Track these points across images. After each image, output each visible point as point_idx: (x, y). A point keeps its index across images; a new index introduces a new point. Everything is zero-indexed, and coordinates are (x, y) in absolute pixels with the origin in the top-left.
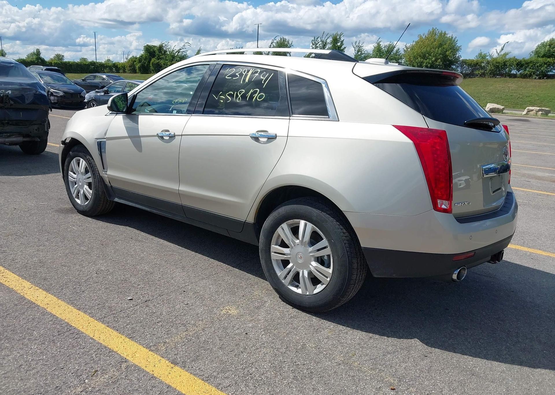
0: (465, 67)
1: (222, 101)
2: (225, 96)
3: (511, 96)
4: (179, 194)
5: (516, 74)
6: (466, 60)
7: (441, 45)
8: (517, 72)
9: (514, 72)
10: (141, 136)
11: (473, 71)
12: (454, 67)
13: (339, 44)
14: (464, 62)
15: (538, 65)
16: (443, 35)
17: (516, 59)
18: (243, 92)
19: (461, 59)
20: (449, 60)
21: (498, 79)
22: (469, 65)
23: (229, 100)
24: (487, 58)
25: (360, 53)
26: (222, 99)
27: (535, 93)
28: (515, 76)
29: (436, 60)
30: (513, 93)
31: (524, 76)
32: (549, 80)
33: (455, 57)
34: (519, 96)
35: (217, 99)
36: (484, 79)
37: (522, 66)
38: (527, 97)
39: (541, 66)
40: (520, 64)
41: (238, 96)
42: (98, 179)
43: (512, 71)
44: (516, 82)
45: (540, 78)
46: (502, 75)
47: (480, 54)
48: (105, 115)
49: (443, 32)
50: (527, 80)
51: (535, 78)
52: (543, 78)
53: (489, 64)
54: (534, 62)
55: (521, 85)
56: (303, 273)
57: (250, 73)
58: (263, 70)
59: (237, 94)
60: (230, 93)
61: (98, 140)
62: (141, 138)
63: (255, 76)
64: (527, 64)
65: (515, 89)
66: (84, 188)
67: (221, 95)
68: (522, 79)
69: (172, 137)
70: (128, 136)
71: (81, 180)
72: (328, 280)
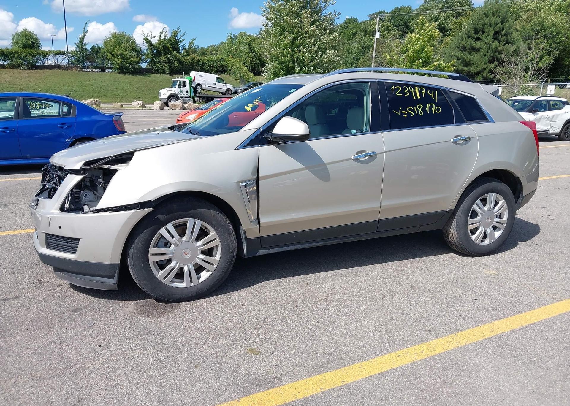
1: (406, 116)
2: (406, 111)
4: (380, 210)
5: (3, 64)
10: (327, 163)
15: (24, 55)
18: (422, 107)
23: (412, 114)
26: (405, 114)
27: (34, 84)
30: (11, 84)
31: (12, 67)
32: (39, 71)
35: (399, 114)
38: (28, 88)
39: (26, 56)
40: (5, 55)
41: (419, 110)
44: (7, 73)
45: (29, 69)
48: (236, 149)
50: (17, 70)
51: (25, 69)
52: (32, 69)
54: (19, 53)
55: (15, 76)
56: (490, 229)
57: (417, 90)
58: (427, 88)
59: (416, 108)
60: (410, 108)
61: (241, 184)
62: (327, 166)
63: (423, 93)
64: (11, 54)
65: (11, 80)
66: (197, 259)
67: (402, 110)
68: (11, 70)
69: (372, 156)
70: (304, 168)
71: (188, 251)
72: (505, 225)
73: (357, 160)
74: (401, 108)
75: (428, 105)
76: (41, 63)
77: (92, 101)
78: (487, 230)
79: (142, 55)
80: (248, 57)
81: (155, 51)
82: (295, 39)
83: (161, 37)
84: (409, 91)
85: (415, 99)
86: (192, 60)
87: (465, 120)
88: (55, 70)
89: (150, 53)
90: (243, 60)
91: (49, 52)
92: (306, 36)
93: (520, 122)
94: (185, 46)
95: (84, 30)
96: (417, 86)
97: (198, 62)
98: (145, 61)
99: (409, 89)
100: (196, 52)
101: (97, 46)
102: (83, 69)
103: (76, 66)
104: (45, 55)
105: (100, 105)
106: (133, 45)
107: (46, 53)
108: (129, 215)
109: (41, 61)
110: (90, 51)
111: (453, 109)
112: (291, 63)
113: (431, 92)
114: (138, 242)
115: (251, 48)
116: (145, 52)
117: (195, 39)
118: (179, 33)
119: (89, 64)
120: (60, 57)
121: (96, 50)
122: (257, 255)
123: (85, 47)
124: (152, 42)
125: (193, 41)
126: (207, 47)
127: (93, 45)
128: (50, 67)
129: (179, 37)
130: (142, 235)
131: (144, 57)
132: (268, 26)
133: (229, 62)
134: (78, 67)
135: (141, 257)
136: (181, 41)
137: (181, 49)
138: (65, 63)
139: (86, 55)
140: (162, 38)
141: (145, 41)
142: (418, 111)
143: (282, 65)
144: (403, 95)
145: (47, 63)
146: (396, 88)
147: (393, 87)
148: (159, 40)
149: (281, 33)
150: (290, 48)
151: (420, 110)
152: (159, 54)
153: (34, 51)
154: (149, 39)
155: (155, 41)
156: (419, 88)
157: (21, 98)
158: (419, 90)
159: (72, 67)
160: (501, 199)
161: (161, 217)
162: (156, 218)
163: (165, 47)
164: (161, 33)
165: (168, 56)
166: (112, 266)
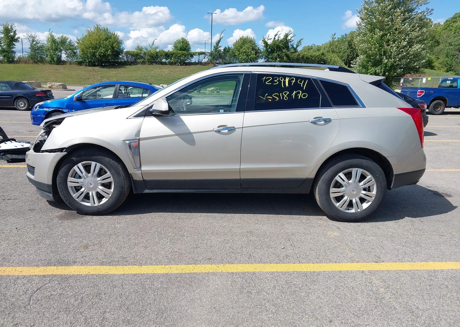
0: (129, 57)
2: (272, 96)
3: (168, 78)
4: (240, 171)
5: (166, 62)
6: (129, 51)
7: (107, 39)
8: (166, 60)
9: (164, 60)
10: (192, 132)
11: (135, 60)
12: (121, 56)
13: (12, 34)
14: (128, 53)
15: (179, 55)
16: (106, 31)
17: (164, 51)
18: (288, 93)
19: (125, 50)
20: (117, 51)
21: (155, 66)
22: (131, 55)
23: (277, 99)
24: (143, 50)
25: (35, 43)
26: (270, 99)
27: (182, 75)
28: (165, 64)
29: (107, 51)
30: (168, 76)
31: (171, 64)
32: (187, 66)
33: (120, 49)
34: (173, 78)
35: (264, 99)
36: (145, 66)
37: (169, 56)
38: (178, 79)
39: (180, 56)
40: (167, 55)
42: (123, 177)
43: (163, 60)
44: (167, 68)
45: (181, 65)
46: (156, 63)
47: (138, 47)
48: (127, 118)
49: (106, 28)
50: (173, 66)
51: (178, 65)
52: (183, 65)
53: (146, 54)
54: (176, 54)
55: (171, 70)
56: (356, 200)
57: (287, 80)
58: (297, 78)
59: (282, 95)
60: (275, 94)
61: (126, 142)
62: (193, 134)
63: (293, 82)
64: (171, 54)
65: (168, 73)
66: (98, 189)
67: (267, 96)
68: (170, 66)
69: (232, 130)
70: (174, 134)
71: (92, 183)
72: (374, 198)
73: (219, 132)
74: (267, 94)
75: (295, 91)
76: (189, 61)
77: (214, 89)
78: (353, 200)
79: (259, 53)
80: (346, 52)
81: (269, 50)
82: (383, 36)
83: (275, 38)
84: (279, 81)
85: (283, 87)
86: (298, 56)
87: (332, 104)
88: (198, 66)
89: (266, 51)
90: (341, 54)
91: (195, 53)
92: (395, 32)
93: (398, 108)
94: (293, 45)
95: (220, 36)
96: (288, 76)
97: (303, 57)
98: (261, 58)
99: (279, 79)
100: (312, 49)
101: (227, 47)
102: (217, 65)
103: (212, 63)
104: (192, 56)
105: (219, 92)
106: (254, 46)
107: (193, 54)
108: (54, 155)
109: (189, 59)
110: (222, 51)
111: (321, 95)
112: (378, 56)
113: (301, 82)
114: (61, 173)
115: (350, 45)
116: (262, 50)
117: (302, 39)
118: (290, 35)
119: (221, 60)
120: (202, 56)
121: (227, 50)
122: (143, 192)
123: (219, 48)
124: (268, 43)
125: (300, 40)
126: (321, 45)
127: (225, 47)
128: (195, 64)
129: (289, 38)
130: (63, 169)
131: (260, 54)
132: (361, 25)
133: (329, 56)
134: (213, 63)
135: (62, 182)
136: (291, 41)
137: (290, 47)
138: (205, 60)
139: (220, 54)
140: (276, 40)
141: (263, 42)
142: (283, 96)
143: (370, 59)
144: (272, 84)
145: (193, 60)
146: (267, 78)
147: (264, 78)
148: (273, 41)
149: (372, 31)
150: (377, 44)
151: (285, 96)
152: (272, 51)
153: (185, 52)
154: (266, 40)
155: (270, 42)
156: (289, 79)
157: (119, 85)
158: (289, 80)
159: (209, 63)
160: (368, 175)
161: (74, 159)
162: (71, 159)
163: (278, 47)
164: (276, 35)
165: (279, 53)
166: (48, 185)
